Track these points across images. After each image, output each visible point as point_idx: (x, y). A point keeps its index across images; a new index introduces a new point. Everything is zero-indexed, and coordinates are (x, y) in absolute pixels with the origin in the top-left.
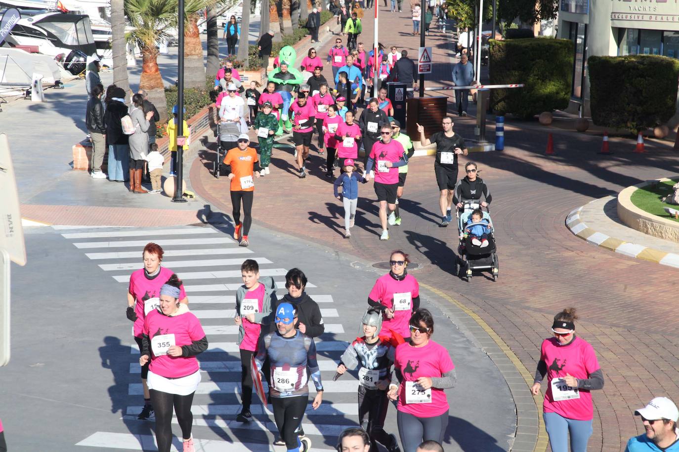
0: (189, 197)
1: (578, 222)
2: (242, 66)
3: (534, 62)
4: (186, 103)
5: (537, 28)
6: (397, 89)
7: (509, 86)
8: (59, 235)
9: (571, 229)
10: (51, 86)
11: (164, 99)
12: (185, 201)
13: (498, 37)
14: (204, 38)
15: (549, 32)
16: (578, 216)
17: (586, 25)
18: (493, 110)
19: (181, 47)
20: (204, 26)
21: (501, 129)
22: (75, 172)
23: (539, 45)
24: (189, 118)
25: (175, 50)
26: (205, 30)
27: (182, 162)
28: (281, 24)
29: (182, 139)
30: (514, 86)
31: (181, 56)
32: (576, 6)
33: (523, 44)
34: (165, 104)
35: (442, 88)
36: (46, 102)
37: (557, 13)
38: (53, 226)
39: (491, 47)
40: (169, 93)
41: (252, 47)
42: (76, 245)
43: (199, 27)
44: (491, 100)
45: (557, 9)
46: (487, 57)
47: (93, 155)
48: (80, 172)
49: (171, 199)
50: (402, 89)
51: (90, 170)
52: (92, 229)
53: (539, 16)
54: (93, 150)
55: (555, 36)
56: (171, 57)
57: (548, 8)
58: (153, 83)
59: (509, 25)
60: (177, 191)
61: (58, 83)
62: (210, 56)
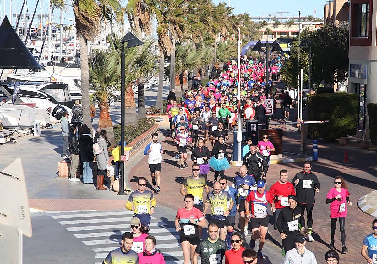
0: (128, 191)
1: (365, 204)
2: (159, 112)
3: (334, 108)
4: (126, 135)
5: (335, 87)
6: (252, 124)
7: (320, 122)
8: (51, 216)
9: (361, 209)
10: (45, 127)
11: (113, 133)
12: (126, 194)
13: (313, 92)
14: (136, 96)
15: (343, 89)
16: (365, 201)
17: (365, 85)
18: (311, 136)
19: (123, 102)
20: (136, 89)
21: (316, 148)
22: (60, 178)
23: (337, 97)
24: (128, 144)
25: (119, 104)
26: (136, 91)
27: (124, 170)
28: (182, 87)
29: (124, 157)
30: (323, 122)
31: (123, 107)
32: (359, 73)
33: (328, 97)
34: (113, 136)
35: (279, 123)
36: (42, 136)
37: (347, 78)
38: (47, 212)
39: (308, 98)
40: (116, 129)
41: (165, 101)
42: (61, 222)
43: (133, 90)
44: (309, 130)
45: (347, 76)
46: (306, 104)
47: (71, 167)
48: (63, 178)
49: (117, 193)
50: (255, 125)
51: (69, 177)
52: (70, 213)
53: (336, 80)
54: (71, 165)
55: (346, 91)
56: (117, 108)
57: (341, 75)
58: (106, 123)
59: (318, 85)
60: (121, 188)
61: (49, 125)
62: (140, 107)
